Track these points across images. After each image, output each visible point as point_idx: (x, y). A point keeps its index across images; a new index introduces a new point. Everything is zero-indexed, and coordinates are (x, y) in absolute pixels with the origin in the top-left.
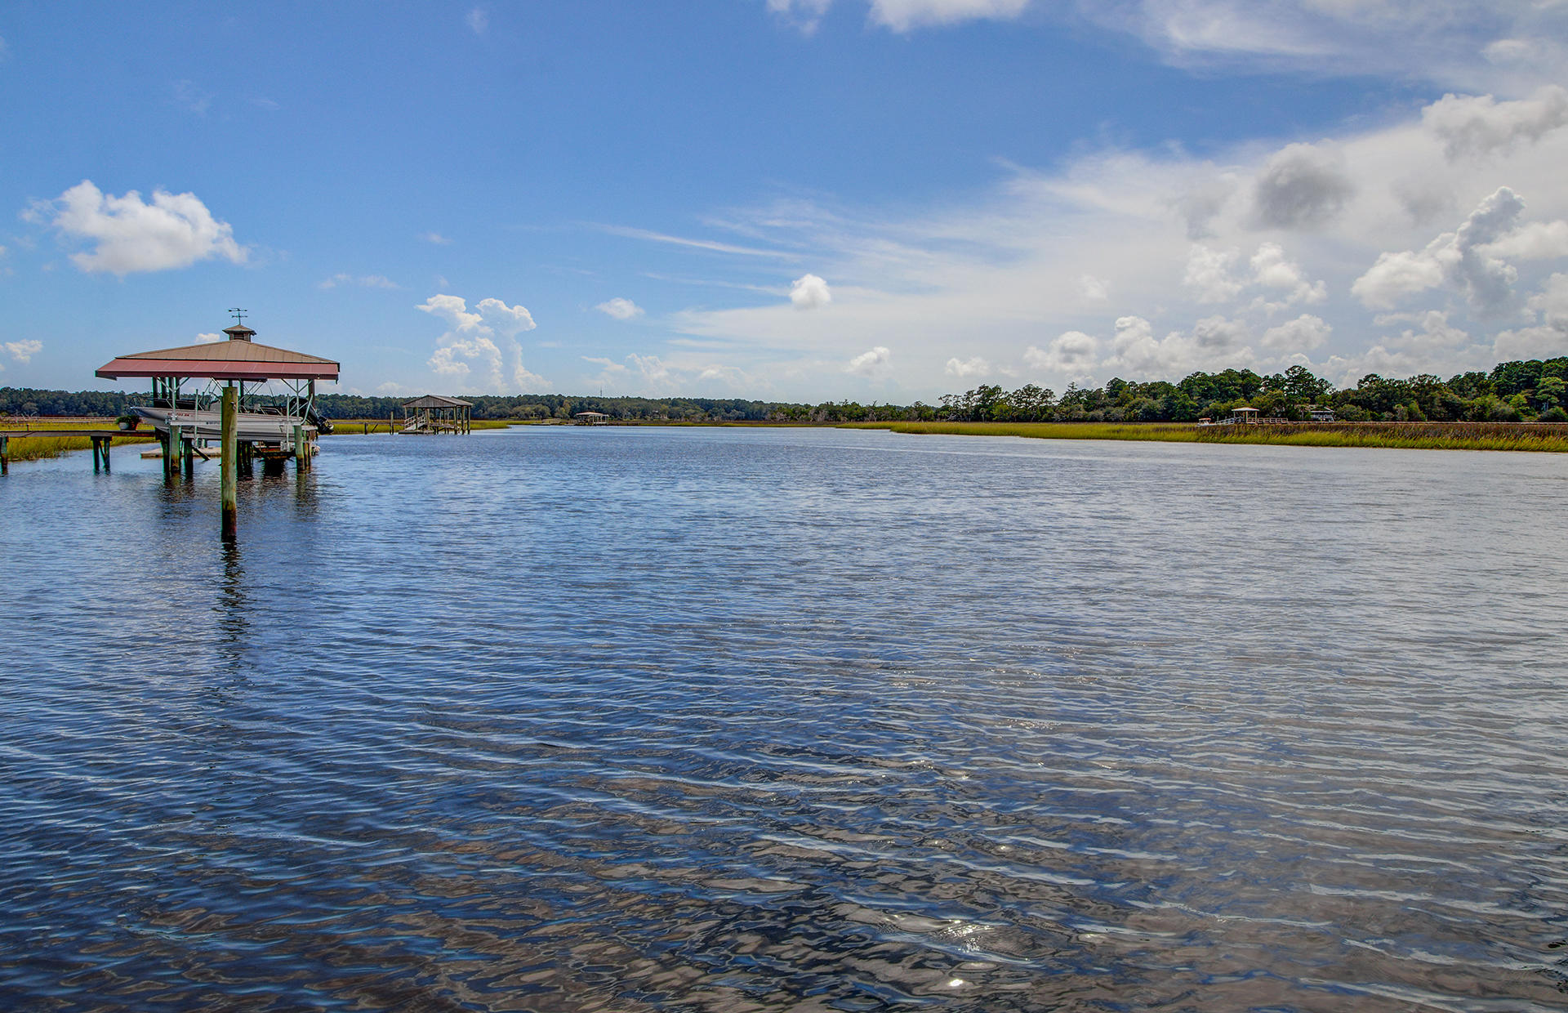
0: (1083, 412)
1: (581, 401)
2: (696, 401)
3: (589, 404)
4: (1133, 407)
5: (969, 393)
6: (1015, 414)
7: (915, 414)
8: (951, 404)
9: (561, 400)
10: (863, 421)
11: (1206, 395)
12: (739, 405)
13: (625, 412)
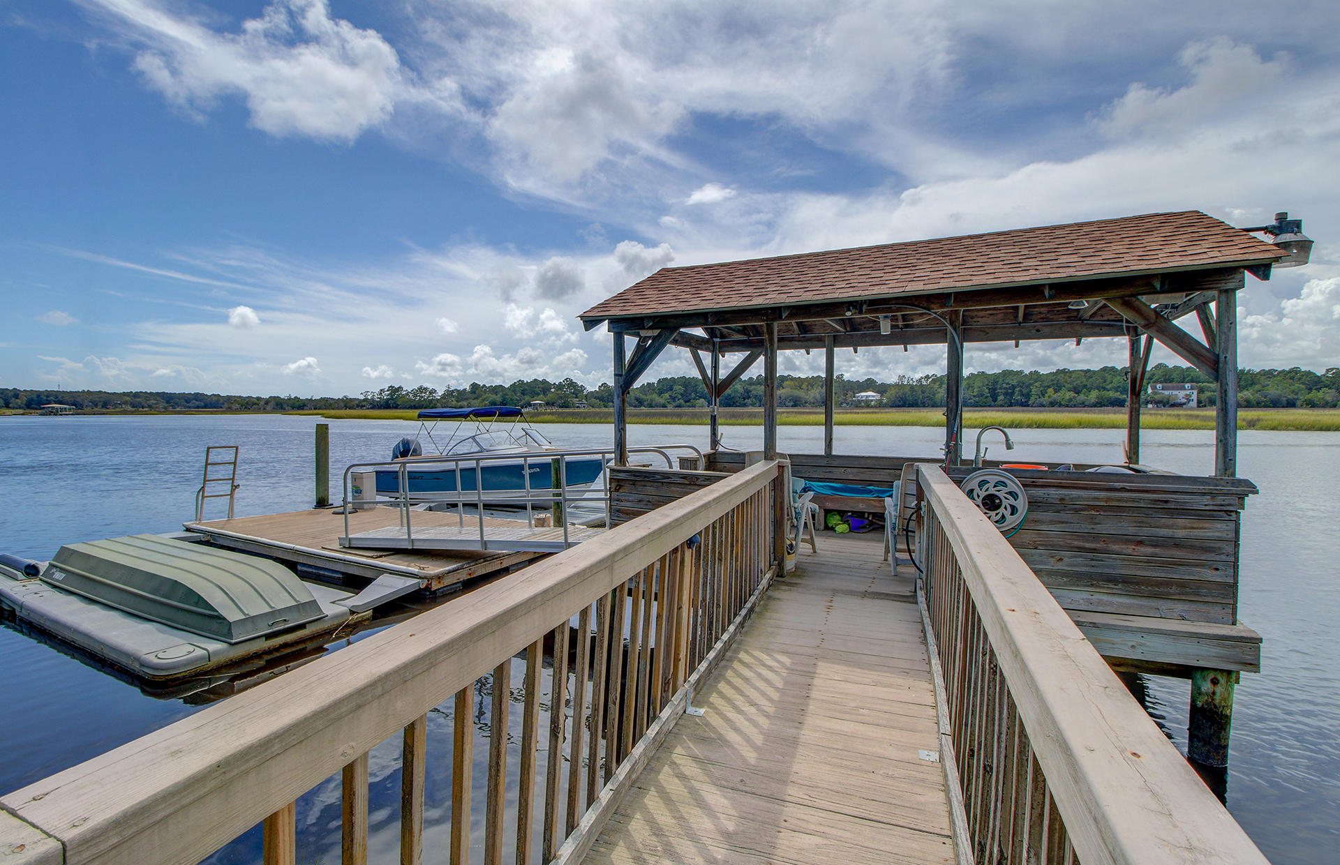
0: (455, 403)
1: (39, 394)
2: (157, 394)
3: (48, 396)
4: (484, 400)
5: (381, 390)
6: (413, 404)
7: (342, 404)
8: (369, 397)
9: (16, 394)
10: (303, 409)
11: (523, 393)
12: (198, 397)
13: (86, 403)
